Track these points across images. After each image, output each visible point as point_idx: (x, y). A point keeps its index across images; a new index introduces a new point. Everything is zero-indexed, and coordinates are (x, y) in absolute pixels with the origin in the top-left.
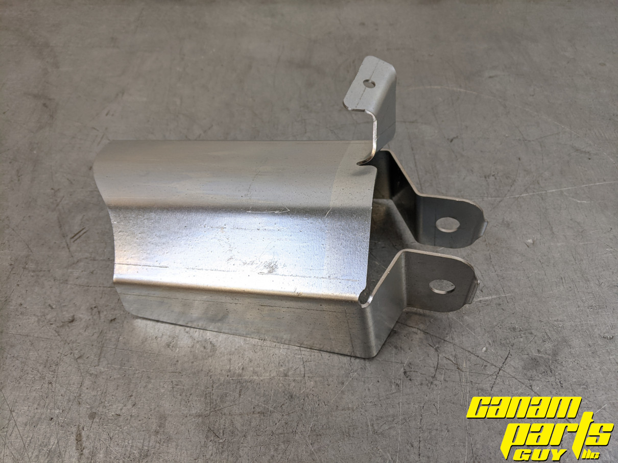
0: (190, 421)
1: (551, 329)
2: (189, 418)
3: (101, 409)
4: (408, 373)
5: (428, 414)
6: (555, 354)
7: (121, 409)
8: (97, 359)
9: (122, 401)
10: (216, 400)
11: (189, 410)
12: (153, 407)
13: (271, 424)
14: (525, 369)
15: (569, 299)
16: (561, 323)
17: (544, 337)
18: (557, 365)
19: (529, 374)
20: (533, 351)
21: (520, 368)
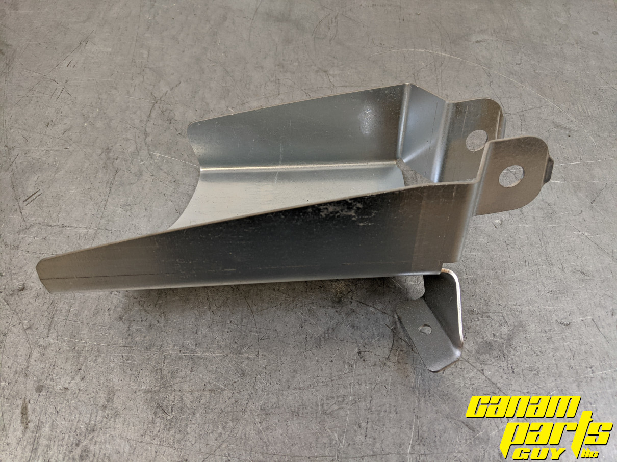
0: (139, 397)
1: (509, 313)
2: (138, 393)
3: (48, 382)
4: (362, 354)
5: (379, 396)
6: (510, 339)
7: (69, 383)
8: (46, 330)
9: (71, 375)
10: (166, 377)
11: (139, 386)
12: (101, 382)
13: (221, 401)
14: (478, 353)
15: (530, 283)
16: (519, 307)
17: (501, 321)
18: (511, 350)
19: (482, 358)
20: (488, 335)
21: (474, 352)
